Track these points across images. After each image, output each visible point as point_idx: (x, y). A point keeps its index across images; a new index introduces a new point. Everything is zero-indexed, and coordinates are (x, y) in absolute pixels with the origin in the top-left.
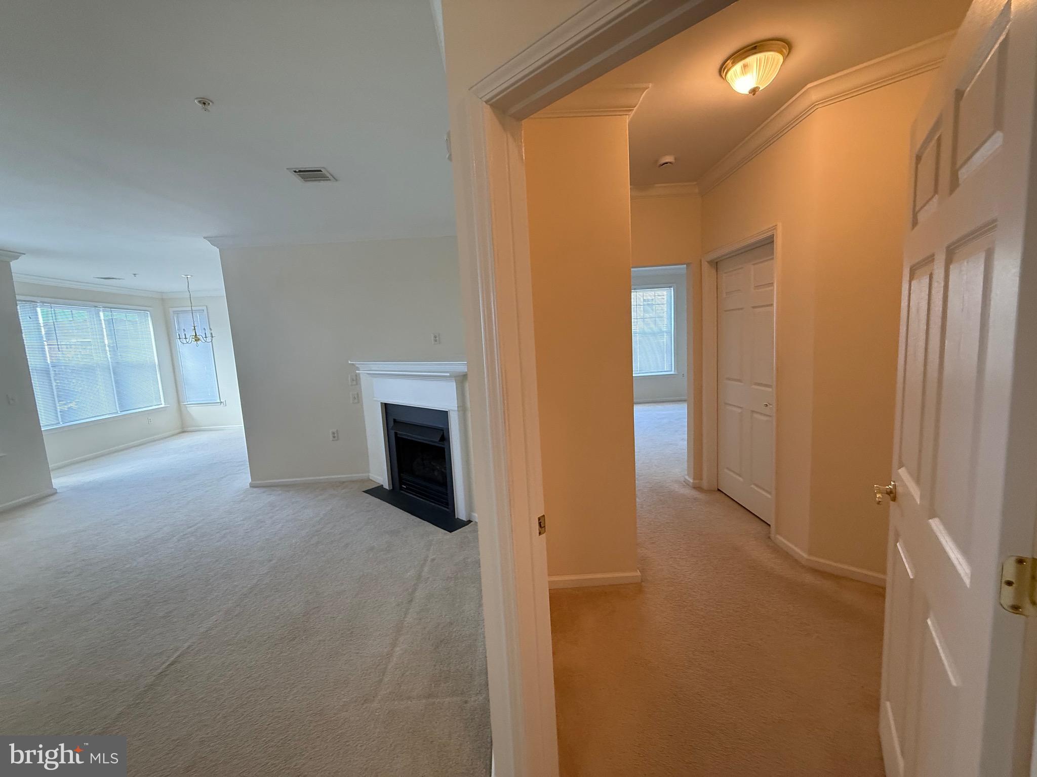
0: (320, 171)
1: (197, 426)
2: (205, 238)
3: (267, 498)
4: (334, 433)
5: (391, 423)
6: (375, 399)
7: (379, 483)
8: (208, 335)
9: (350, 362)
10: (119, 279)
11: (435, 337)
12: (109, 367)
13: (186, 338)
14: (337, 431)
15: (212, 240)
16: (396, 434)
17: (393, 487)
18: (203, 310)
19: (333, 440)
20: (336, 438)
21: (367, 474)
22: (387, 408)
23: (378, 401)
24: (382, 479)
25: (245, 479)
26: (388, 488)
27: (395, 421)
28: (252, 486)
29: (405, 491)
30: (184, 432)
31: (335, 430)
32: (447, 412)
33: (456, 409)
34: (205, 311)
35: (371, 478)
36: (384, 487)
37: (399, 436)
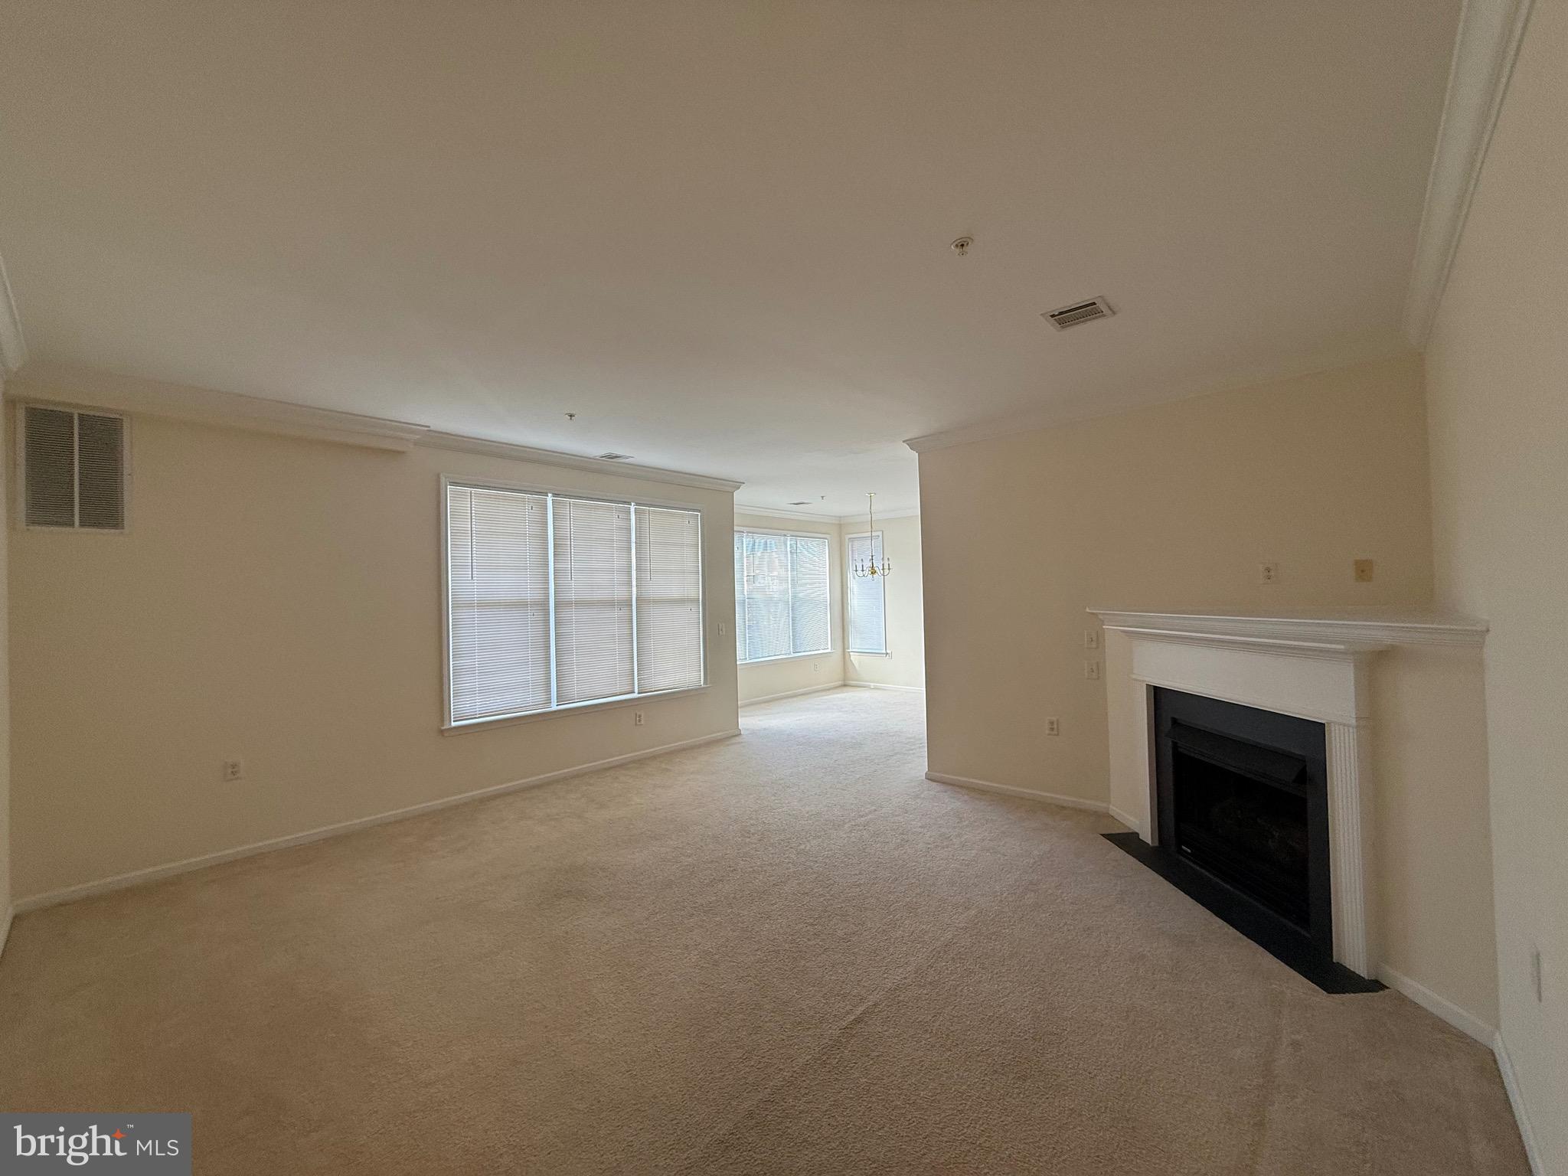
0: (1094, 304)
1: (856, 681)
2: (904, 442)
3: (950, 804)
4: (1052, 723)
5: (1167, 725)
6: (1134, 677)
7: (1129, 829)
8: (886, 567)
9: (1088, 610)
10: (808, 503)
11: (1268, 570)
12: (788, 602)
13: (863, 571)
14: (1058, 720)
15: (912, 444)
16: (1175, 746)
17: (1160, 841)
18: (879, 536)
19: (1049, 735)
20: (1055, 732)
21: (1104, 805)
22: (1159, 696)
23: (1143, 681)
24: (1138, 822)
25: (919, 765)
26: (1149, 842)
27: (1175, 721)
28: (929, 778)
29: (1188, 858)
30: (845, 685)
31: (1054, 719)
32: (1324, 724)
33: (1353, 722)
34: (881, 536)
35: (1111, 813)
36: (1140, 837)
37: (1181, 750)
